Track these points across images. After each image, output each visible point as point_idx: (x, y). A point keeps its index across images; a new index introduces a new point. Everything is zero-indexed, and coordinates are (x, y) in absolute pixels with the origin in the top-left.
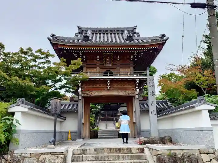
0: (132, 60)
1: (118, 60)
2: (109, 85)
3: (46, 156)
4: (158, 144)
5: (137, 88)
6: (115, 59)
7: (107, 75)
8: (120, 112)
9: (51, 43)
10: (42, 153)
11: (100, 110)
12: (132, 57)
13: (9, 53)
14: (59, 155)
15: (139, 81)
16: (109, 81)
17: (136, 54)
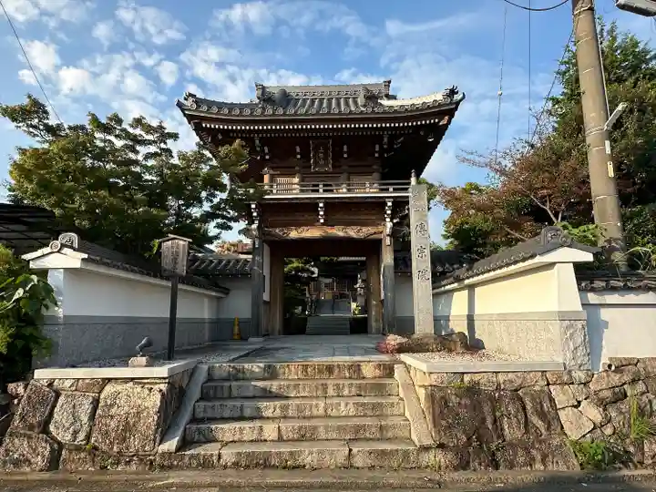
0: (377, 155)
1: (345, 156)
2: (322, 213)
3: (119, 387)
4: (432, 351)
5: (388, 220)
7: (318, 191)
10: (110, 380)
11: (316, 275)
12: (377, 148)
13: (59, 127)
14: (156, 383)
15: (393, 203)
16: (321, 205)
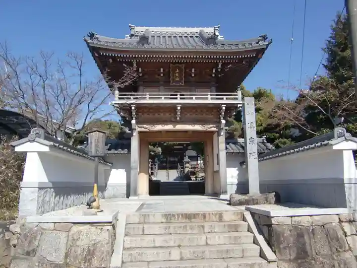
0: (214, 75)
1: (193, 75)
2: (178, 113)
5: (222, 118)
6: (188, 75)
7: (176, 98)
8: (187, 157)
9: (89, 46)
10: (75, 223)
12: (214, 71)
14: (104, 226)
16: (179, 108)
17: (220, 66)
